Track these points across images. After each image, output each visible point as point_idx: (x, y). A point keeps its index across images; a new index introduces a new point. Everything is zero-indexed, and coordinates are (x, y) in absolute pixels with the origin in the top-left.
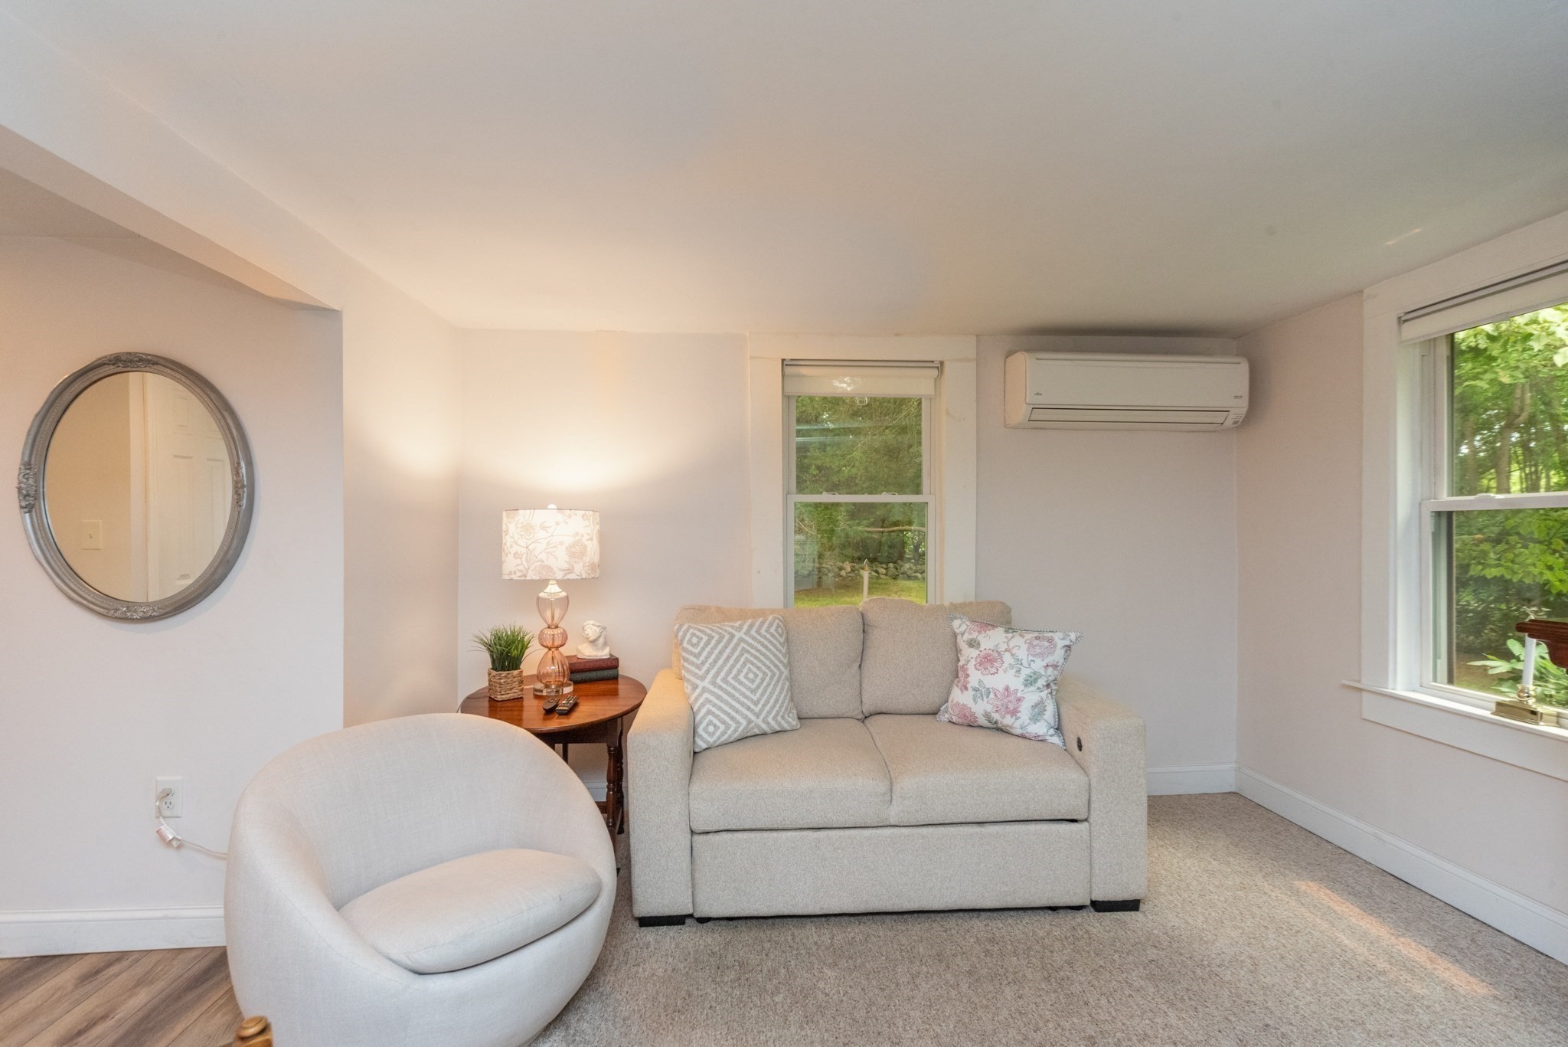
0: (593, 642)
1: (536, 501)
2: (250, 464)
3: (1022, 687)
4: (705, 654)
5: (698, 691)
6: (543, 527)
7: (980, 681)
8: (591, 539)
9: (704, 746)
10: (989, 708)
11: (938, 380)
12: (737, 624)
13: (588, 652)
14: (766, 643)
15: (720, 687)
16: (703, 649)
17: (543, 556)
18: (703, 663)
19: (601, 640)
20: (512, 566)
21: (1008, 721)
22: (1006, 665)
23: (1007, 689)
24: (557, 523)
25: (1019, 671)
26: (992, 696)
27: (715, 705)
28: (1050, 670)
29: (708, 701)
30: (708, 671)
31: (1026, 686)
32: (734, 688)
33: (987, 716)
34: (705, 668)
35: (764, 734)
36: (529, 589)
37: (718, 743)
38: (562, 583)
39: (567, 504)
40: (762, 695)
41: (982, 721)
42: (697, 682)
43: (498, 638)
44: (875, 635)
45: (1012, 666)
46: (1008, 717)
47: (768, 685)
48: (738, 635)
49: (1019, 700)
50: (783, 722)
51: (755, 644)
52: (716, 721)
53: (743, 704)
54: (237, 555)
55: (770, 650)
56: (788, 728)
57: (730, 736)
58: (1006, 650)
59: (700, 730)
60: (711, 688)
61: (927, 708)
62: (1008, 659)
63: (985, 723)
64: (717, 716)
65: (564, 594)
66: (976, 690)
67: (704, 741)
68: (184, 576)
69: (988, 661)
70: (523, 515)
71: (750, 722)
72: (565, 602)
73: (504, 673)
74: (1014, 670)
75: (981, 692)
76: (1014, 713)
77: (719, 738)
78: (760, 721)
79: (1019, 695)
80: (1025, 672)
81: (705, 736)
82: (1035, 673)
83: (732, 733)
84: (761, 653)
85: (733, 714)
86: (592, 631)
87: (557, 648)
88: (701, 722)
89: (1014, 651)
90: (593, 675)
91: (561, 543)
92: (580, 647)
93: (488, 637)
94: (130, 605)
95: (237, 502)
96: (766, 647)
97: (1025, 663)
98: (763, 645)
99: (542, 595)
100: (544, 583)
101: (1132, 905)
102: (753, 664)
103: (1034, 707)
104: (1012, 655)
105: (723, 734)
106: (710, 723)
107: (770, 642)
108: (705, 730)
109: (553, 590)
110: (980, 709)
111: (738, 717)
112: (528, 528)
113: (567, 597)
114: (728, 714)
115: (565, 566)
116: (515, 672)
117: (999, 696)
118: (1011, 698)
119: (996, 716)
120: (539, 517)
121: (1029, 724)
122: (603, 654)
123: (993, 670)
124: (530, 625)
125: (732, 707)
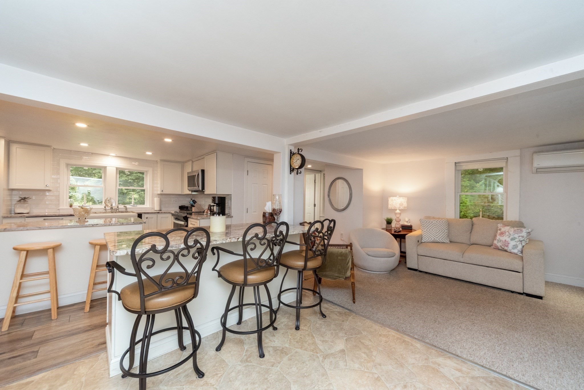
0: (407, 222)
1: (394, 195)
2: (351, 191)
3: (510, 240)
4: (425, 225)
5: (423, 232)
6: (395, 200)
7: (499, 238)
8: (404, 202)
9: (424, 242)
10: (501, 245)
11: (507, 162)
12: (434, 220)
13: (406, 224)
14: (441, 224)
15: (428, 231)
16: (425, 224)
17: (395, 205)
18: (425, 226)
19: (409, 222)
20: (390, 207)
21: (506, 248)
22: (506, 235)
23: (505, 240)
24: (397, 199)
25: (510, 237)
26: (502, 242)
27: (426, 234)
28: (520, 238)
29: (425, 233)
30: (426, 228)
31: (511, 240)
32: (431, 232)
33: (501, 246)
34: (425, 227)
35: (439, 242)
36: (393, 210)
37: (427, 242)
38: (400, 210)
39: (401, 196)
40: (438, 234)
41: (500, 248)
42: (423, 230)
43: (388, 219)
44: (475, 226)
45: (508, 235)
46: (506, 247)
47: (440, 233)
48: (434, 222)
49: (508, 243)
50: (444, 241)
51: (438, 224)
52: (426, 237)
53: (433, 235)
54: (350, 203)
55: (442, 226)
56: (446, 242)
57: (430, 241)
58: (507, 231)
59: (423, 239)
60: (426, 231)
61: (489, 245)
62: (507, 233)
63: (501, 248)
64: (427, 236)
65: (400, 212)
66: (498, 240)
67: (424, 241)
68: (343, 207)
69: (502, 234)
70: (391, 198)
71: (435, 239)
72: (400, 214)
73: (388, 225)
74: (508, 236)
75: (499, 241)
76: (507, 246)
77: (427, 241)
78: (437, 239)
79: (509, 242)
80: (511, 237)
81: (424, 240)
82: (515, 238)
83: (430, 240)
84: (439, 226)
85: (431, 237)
86: (407, 220)
87: (399, 222)
88: (423, 237)
89: (510, 232)
90: (407, 228)
91: (398, 203)
92: (404, 223)
93: (386, 219)
94: (338, 209)
95: (350, 196)
96: (441, 225)
97: (512, 235)
98: (440, 225)
99: (396, 212)
100: (396, 210)
101: (541, 298)
102: (437, 228)
103: (514, 246)
104: (509, 233)
105: (428, 240)
106: (425, 237)
107: (442, 224)
108: (424, 239)
109: (398, 211)
110: (499, 245)
111: (432, 237)
112: (392, 200)
113: (401, 213)
114: (429, 237)
115: (399, 207)
116: (390, 225)
117: (503, 242)
118: (506, 243)
119: (503, 247)
120: (394, 198)
121: (512, 249)
122: (409, 224)
123: (503, 236)
124: (393, 217)
125: (431, 236)
